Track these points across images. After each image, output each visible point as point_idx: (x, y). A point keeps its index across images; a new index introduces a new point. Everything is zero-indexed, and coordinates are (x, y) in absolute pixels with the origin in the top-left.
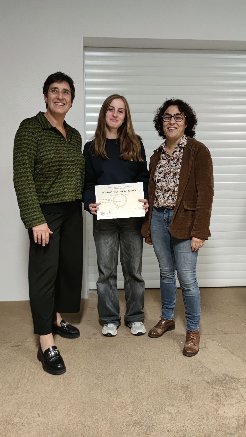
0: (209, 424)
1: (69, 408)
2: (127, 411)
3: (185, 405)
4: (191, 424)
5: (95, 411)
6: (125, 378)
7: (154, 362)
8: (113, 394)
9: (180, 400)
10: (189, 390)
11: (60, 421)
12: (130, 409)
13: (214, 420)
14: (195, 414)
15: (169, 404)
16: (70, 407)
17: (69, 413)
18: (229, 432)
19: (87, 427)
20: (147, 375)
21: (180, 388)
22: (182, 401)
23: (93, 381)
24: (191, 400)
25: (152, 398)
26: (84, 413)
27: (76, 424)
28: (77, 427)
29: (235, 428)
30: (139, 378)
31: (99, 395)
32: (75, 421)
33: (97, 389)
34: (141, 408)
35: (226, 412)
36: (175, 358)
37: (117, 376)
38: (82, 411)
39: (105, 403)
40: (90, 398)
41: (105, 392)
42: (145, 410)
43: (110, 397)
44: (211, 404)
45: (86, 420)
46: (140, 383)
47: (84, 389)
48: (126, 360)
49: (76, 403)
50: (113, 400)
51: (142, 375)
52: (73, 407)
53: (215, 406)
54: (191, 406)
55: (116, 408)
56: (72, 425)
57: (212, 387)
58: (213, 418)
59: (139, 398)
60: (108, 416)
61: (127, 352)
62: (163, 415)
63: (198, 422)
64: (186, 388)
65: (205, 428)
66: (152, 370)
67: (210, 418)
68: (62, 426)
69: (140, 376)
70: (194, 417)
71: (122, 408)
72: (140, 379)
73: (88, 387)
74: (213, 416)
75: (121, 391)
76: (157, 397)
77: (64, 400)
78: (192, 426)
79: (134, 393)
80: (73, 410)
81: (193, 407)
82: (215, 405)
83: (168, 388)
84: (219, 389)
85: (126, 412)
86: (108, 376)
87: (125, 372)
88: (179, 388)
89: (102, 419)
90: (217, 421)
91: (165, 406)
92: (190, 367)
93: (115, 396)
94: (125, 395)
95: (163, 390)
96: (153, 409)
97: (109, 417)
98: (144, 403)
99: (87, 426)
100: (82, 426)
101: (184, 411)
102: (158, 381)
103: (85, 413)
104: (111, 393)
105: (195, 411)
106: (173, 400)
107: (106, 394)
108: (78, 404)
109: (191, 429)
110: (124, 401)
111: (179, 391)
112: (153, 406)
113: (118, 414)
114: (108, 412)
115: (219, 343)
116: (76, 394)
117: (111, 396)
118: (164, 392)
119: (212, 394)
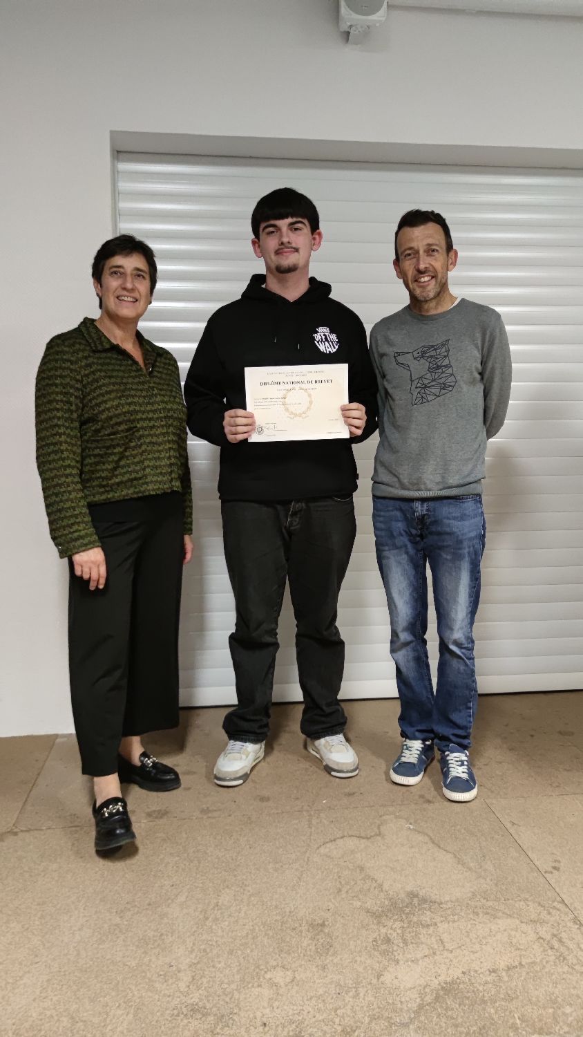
0: (358, 1006)
1: (46, 983)
2: (177, 985)
3: (310, 966)
4: (317, 1007)
5: (105, 987)
6: (185, 911)
7: (258, 872)
8: (152, 946)
9: (302, 955)
10: (327, 931)
11: (19, 1013)
12: (185, 979)
13: (370, 995)
14: (331, 983)
15: (275, 964)
16: (48, 981)
17: (44, 995)
18: (398, 1021)
19: (81, 1024)
20: (237, 902)
21: (306, 927)
22: (306, 958)
23: (110, 920)
24: (327, 954)
25: (240, 952)
26: (78, 993)
27: (56, 1018)
28: (57, 1025)
29: (414, 1012)
30: (216, 908)
31: (120, 951)
32: (54, 1011)
33: (118, 938)
34: (211, 977)
35: (399, 976)
36: (306, 860)
37: (168, 906)
38: (75, 987)
39: (129, 967)
40: (98, 958)
41: (133, 944)
42: (219, 979)
43: (143, 956)
44: (369, 962)
45: (81, 1008)
46: (217, 919)
47: (86, 940)
48: (195, 868)
49: (63, 970)
50: (150, 961)
51: (226, 903)
52: (56, 979)
53: (378, 965)
54: (324, 968)
55: (154, 978)
56: (47, 1020)
57: (379, 923)
58: (369, 991)
59: (210, 954)
60: (133, 996)
61: (198, 851)
62: (260, 988)
63: (333, 1001)
64: (318, 927)
65: (347, 1014)
66: (251, 891)
67: (362, 991)
68: (23, 1024)
69: (219, 904)
70: (326, 992)
71: (167, 978)
72: (219, 911)
73: (97, 934)
74: (369, 987)
75: (171, 939)
76: (252, 951)
77: (37, 966)
78: (319, 1010)
79: (200, 943)
80: (55, 986)
81: (328, 968)
82: (378, 962)
83: (279, 928)
84: (393, 927)
85: (174, 986)
86: (148, 907)
87: (187, 897)
88: (304, 928)
89: (117, 1005)
90: (375, 997)
91: (266, 970)
92: (336, 880)
93: (156, 951)
94: (179, 948)
95: (268, 935)
96: (237, 977)
97: (135, 998)
98: (220, 966)
99: (82, 1021)
100: (70, 1021)
101: (306, 978)
102: (260, 914)
103: (81, 993)
104: (147, 944)
105: (331, 978)
106: (286, 955)
107: (134, 948)
108: (67, 973)
109: (314, 1017)
110: (174, 961)
111: (303, 934)
112: (238, 971)
113: (157, 990)
114: (133, 988)
115: (411, 824)
116: (66, 951)
117: (145, 953)
118: (268, 938)
119: (376, 938)
